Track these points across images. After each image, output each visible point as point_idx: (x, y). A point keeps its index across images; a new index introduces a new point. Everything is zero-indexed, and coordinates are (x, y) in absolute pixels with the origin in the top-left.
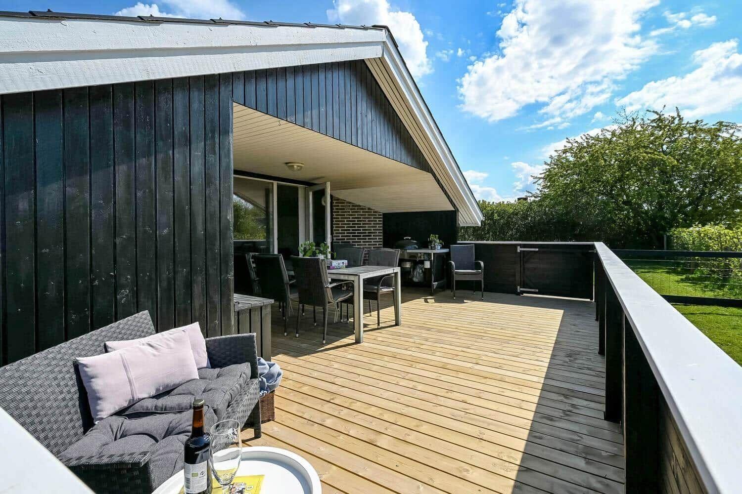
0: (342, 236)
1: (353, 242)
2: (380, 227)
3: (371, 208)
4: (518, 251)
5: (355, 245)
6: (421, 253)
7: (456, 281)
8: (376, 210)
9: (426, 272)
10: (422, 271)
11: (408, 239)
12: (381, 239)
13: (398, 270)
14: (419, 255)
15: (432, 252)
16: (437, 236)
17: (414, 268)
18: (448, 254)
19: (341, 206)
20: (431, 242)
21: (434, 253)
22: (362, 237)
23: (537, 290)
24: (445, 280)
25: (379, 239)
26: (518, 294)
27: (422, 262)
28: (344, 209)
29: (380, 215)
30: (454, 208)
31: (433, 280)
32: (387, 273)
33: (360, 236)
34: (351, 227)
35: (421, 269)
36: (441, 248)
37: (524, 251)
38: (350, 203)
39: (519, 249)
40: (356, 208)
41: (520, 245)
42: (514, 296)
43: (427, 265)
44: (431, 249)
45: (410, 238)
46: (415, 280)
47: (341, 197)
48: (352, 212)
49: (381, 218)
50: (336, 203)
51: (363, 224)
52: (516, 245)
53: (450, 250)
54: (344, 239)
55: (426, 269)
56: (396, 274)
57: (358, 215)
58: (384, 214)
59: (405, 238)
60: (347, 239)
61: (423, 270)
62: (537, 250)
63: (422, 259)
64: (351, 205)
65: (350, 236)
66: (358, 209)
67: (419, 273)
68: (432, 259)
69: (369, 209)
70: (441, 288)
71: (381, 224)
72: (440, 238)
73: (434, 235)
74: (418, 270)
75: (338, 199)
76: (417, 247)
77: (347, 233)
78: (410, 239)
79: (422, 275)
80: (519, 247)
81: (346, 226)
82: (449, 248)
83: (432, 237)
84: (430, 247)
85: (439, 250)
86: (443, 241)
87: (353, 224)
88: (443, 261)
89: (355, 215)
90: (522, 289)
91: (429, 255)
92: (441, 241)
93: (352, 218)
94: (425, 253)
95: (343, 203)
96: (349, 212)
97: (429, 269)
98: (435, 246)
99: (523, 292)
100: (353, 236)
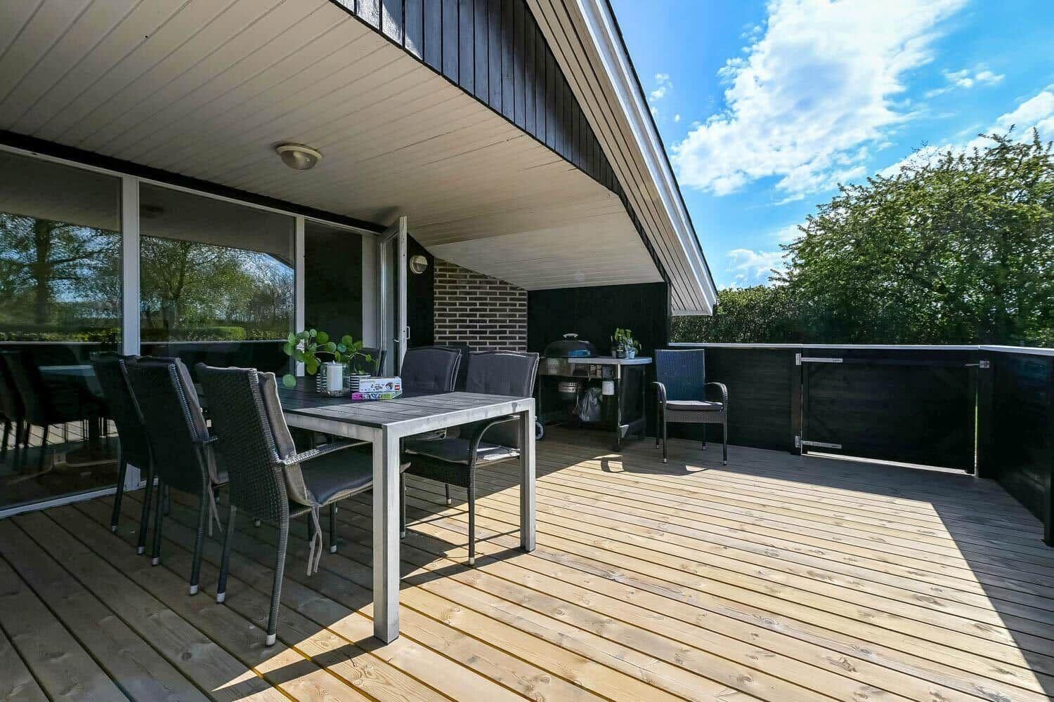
0: (450, 333)
1: (471, 343)
2: (524, 316)
3: (505, 281)
4: (798, 363)
5: (475, 349)
6: (595, 365)
7: (667, 423)
8: (515, 285)
9: (605, 402)
10: (598, 400)
11: (572, 338)
12: (524, 338)
13: (528, 405)
14: (593, 368)
15: (619, 363)
16: (629, 331)
17: (582, 393)
18: (651, 368)
19: (450, 276)
20: (616, 344)
21: (622, 366)
22: (488, 335)
23: (839, 447)
24: (644, 419)
25: (520, 338)
26: (796, 452)
27: (598, 383)
28: (455, 282)
29: (523, 294)
30: (664, 278)
31: (620, 419)
32: (491, 415)
33: (485, 332)
34: (468, 316)
35: (597, 396)
36: (636, 356)
37: (811, 363)
38: (467, 271)
39: (799, 359)
40: (478, 280)
41: (801, 351)
42: (786, 456)
43: (609, 388)
44: (617, 357)
45: (576, 335)
46: (585, 418)
47: (450, 260)
48: (470, 288)
49: (524, 300)
50: (440, 270)
51: (491, 310)
52: (793, 352)
53: (654, 360)
54: (455, 338)
55: (606, 397)
56: (524, 415)
57: (481, 293)
58: (529, 292)
59: (565, 336)
60: (460, 338)
61: (601, 398)
62: (841, 360)
63: (599, 376)
64: (468, 275)
65: (465, 332)
66: (480, 282)
67: (593, 406)
68: (619, 377)
69: (501, 282)
70: (637, 435)
71: (524, 310)
72: (634, 336)
73: (623, 331)
74: (590, 398)
75: (444, 264)
76: (589, 354)
77: (461, 327)
78: (578, 338)
79: (597, 408)
80: (798, 356)
81: (458, 313)
82: (652, 355)
83: (619, 334)
84: (614, 353)
85: (632, 359)
86: (640, 342)
87: (471, 310)
88: (641, 381)
89: (475, 293)
90: (804, 442)
91: (614, 367)
92: (636, 342)
93: (470, 299)
94: (603, 365)
95: (454, 270)
96: (465, 287)
97: (614, 398)
98: (625, 351)
99: (807, 448)
100: (471, 332)
